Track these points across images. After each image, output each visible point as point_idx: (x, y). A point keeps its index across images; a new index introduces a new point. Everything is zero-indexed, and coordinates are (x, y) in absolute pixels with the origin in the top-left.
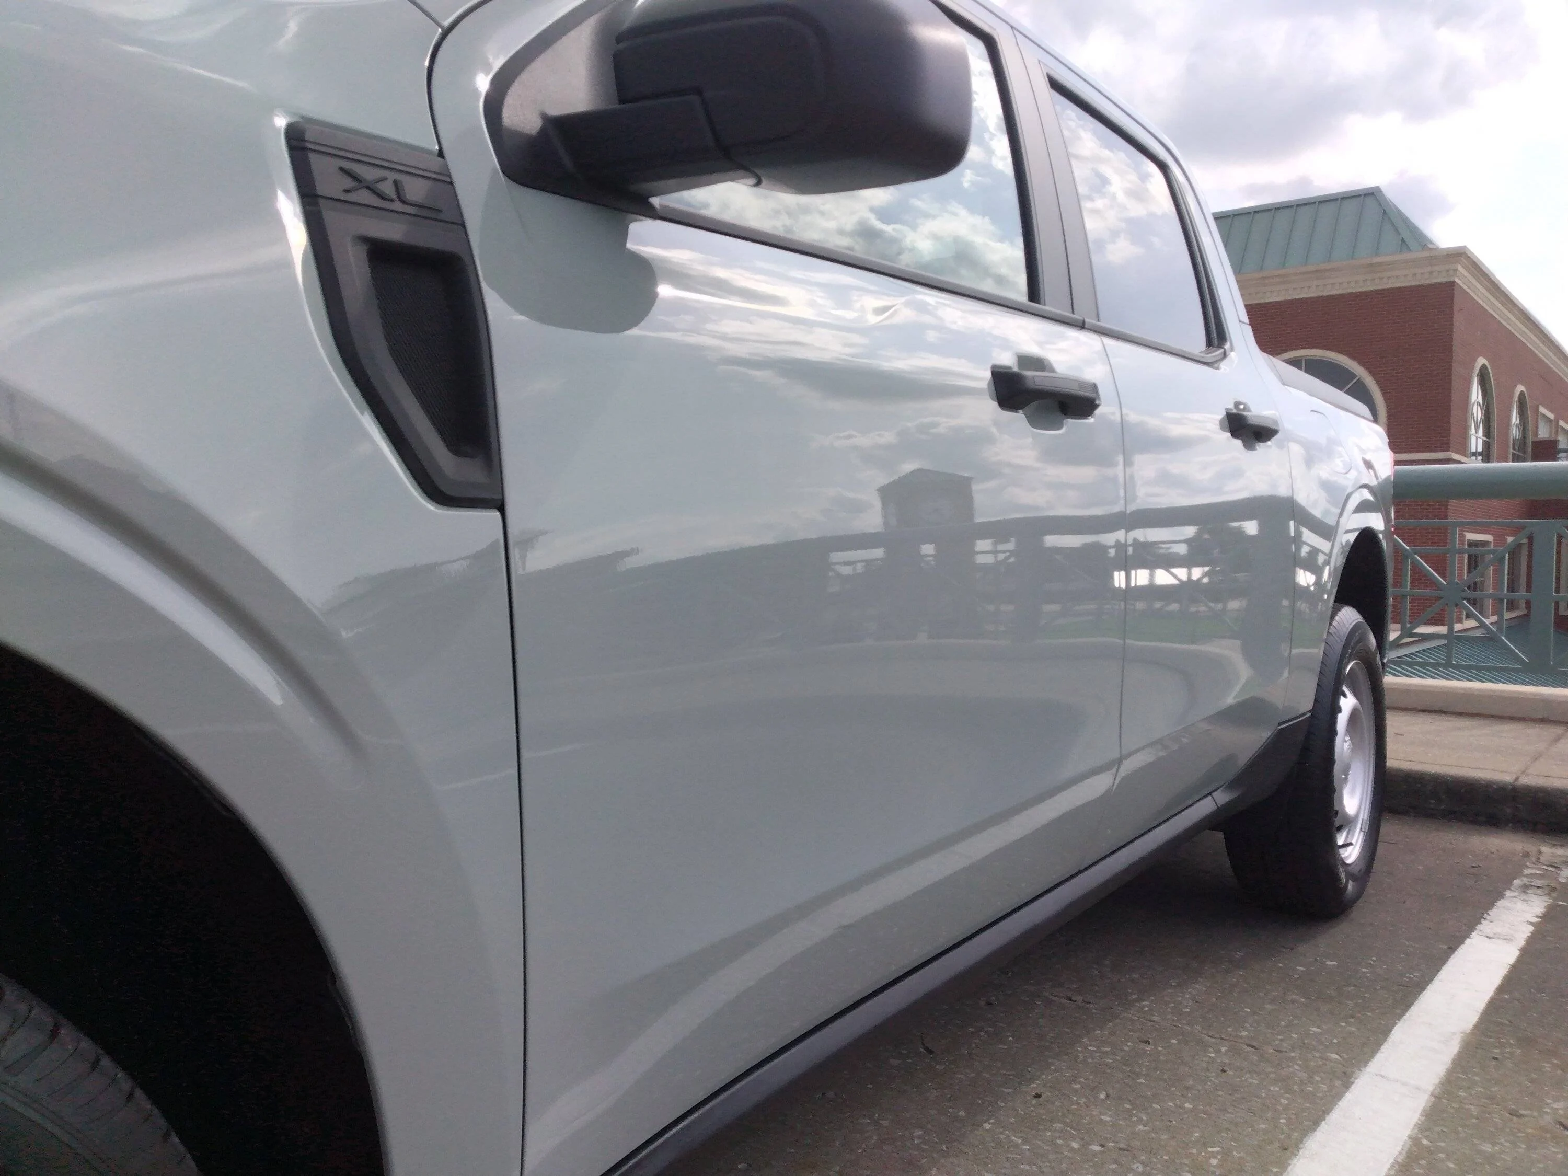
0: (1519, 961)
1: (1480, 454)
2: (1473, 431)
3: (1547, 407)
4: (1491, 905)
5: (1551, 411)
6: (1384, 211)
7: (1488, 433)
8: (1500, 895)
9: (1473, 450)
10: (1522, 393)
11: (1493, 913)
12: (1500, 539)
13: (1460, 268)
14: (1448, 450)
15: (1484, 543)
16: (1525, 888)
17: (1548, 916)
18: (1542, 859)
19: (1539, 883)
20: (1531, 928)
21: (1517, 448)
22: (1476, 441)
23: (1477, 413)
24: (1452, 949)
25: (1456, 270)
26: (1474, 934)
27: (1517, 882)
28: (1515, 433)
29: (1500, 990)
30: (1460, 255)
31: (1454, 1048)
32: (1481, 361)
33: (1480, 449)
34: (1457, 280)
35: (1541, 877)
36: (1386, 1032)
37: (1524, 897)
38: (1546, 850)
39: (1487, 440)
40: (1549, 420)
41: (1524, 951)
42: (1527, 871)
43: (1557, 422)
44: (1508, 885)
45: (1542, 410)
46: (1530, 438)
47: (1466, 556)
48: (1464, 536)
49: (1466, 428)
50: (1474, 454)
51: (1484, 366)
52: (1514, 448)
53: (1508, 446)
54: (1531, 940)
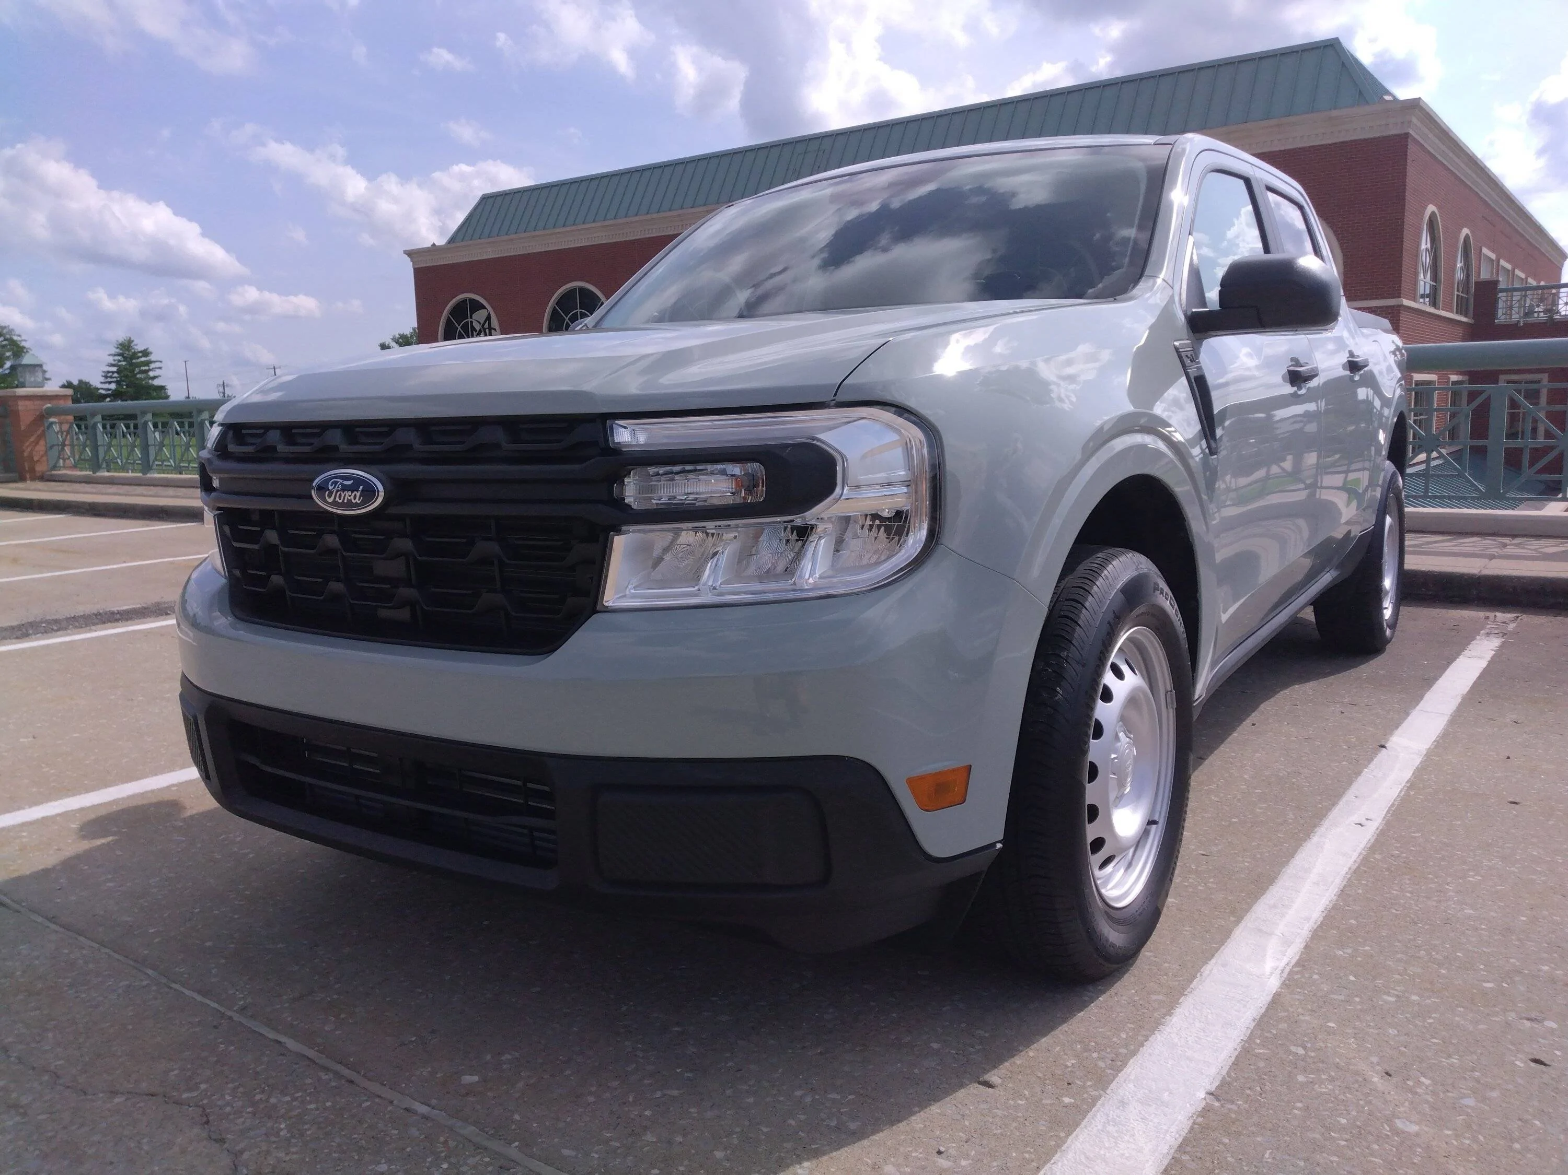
0: (1488, 666)
1: (1428, 296)
2: (1422, 276)
3: (1489, 248)
4: (1469, 643)
5: (1493, 251)
6: (1343, 63)
7: (1435, 278)
8: (1474, 639)
9: (1422, 292)
10: (1467, 236)
11: (1470, 647)
12: (1444, 378)
13: (1415, 120)
14: (1399, 297)
15: (1429, 383)
16: (1488, 634)
17: (1502, 647)
18: (1497, 620)
19: (1496, 632)
20: (1494, 652)
21: (1461, 291)
22: (1424, 282)
23: (1426, 259)
24: (1449, 664)
25: (1410, 122)
26: (1461, 657)
27: (1482, 632)
28: (1459, 275)
29: (1479, 678)
30: (1415, 105)
31: (1459, 700)
32: (1431, 208)
33: (1428, 292)
34: (1411, 132)
35: (1496, 629)
36: (1422, 697)
37: (1487, 638)
38: (1499, 614)
39: (1434, 284)
40: (1492, 260)
41: (1489, 662)
42: (1488, 626)
43: (1498, 262)
44: (1478, 634)
45: (1485, 250)
46: (1474, 278)
47: (1413, 393)
48: (1412, 377)
49: (1416, 274)
50: (1422, 296)
51: (1433, 213)
52: (1458, 291)
53: (1453, 288)
54: (1492, 658)
